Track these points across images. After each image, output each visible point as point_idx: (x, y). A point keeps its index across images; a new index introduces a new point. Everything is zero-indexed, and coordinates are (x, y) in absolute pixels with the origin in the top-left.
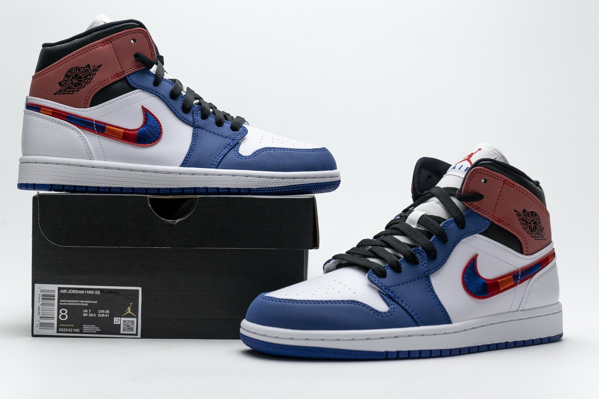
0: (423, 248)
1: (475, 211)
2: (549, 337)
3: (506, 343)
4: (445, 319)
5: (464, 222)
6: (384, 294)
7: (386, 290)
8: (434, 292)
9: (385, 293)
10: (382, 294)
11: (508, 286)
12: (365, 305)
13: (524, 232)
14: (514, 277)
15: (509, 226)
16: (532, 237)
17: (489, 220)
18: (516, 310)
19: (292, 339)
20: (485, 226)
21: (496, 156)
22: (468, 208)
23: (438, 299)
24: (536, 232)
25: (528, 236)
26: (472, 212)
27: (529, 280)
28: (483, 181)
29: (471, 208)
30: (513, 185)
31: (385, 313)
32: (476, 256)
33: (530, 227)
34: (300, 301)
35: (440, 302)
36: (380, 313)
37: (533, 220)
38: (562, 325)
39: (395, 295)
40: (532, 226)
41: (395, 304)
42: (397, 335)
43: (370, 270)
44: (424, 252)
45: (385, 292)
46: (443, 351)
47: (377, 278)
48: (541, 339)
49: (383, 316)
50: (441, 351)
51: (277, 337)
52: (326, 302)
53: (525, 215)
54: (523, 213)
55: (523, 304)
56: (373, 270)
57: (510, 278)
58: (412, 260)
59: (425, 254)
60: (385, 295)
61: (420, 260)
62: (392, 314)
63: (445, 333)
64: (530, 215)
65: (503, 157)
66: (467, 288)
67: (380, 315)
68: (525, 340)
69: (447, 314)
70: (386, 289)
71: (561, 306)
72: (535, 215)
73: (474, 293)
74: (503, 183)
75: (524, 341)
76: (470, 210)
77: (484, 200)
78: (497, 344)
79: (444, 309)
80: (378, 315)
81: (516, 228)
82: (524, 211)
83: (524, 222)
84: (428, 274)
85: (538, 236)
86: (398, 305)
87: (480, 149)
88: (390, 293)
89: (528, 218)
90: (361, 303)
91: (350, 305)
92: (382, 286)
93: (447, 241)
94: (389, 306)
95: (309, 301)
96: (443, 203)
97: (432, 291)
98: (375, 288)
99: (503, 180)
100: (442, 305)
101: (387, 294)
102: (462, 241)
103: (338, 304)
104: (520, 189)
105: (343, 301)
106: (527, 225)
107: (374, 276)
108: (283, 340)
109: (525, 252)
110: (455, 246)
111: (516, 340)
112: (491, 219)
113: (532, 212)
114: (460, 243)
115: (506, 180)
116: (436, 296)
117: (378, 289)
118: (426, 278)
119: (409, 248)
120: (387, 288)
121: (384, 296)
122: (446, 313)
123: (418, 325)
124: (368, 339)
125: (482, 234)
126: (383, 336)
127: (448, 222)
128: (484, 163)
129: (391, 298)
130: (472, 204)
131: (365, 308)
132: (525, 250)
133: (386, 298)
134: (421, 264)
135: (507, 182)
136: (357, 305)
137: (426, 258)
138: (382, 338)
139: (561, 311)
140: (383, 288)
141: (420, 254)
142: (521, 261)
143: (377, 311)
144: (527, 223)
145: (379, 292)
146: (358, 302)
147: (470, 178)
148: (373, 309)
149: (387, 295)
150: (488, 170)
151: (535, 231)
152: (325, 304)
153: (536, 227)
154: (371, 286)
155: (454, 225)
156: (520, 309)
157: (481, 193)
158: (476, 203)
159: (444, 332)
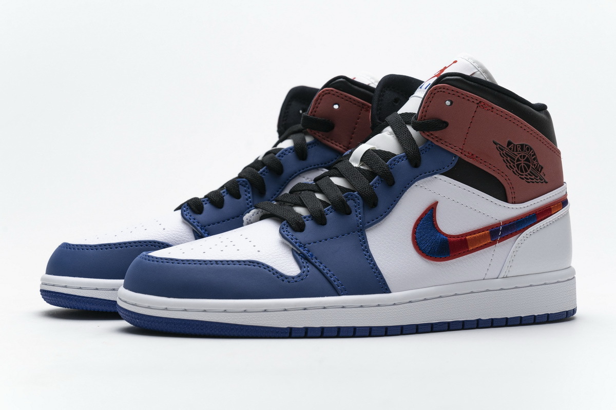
0: (359, 194)
1: (436, 143)
2: (548, 314)
3: (478, 321)
4: (382, 287)
5: (420, 159)
6: (297, 253)
7: (300, 248)
8: (368, 251)
9: (299, 252)
10: (295, 253)
11: (481, 245)
12: (268, 267)
13: (509, 172)
14: (491, 232)
15: (485, 163)
16: (523, 179)
17: (455, 156)
18: (496, 277)
19: (166, 309)
20: (451, 164)
21: (476, 70)
22: (428, 140)
23: (372, 260)
24: (529, 172)
25: (515, 178)
26: (432, 145)
27: (515, 237)
28: (448, 103)
29: (431, 140)
30: (492, 108)
31: (293, 278)
32: (436, 203)
33: (518, 165)
34: (182, 260)
35: (375, 264)
36: (287, 277)
37: (524, 156)
38: (576, 297)
39: (312, 255)
40: (522, 164)
41: (310, 266)
42: (305, 307)
43: (285, 222)
44: (360, 198)
45: (299, 250)
46: (373, 328)
47: (291, 232)
48: (535, 316)
49: (289, 282)
50: (371, 328)
51: (149, 307)
52: (217, 262)
53: (510, 149)
54: (508, 146)
55: (505, 269)
56: (287, 222)
57: (485, 235)
58: (342, 209)
59: (361, 201)
60: (299, 255)
61: (353, 209)
62: (302, 280)
63: (379, 305)
64: (519, 149)
65: (486, 72)
66: (419, 247)
67: (286, 280)
68: (509, 317)
69: (384, 280)
70: (300, 246)
71: (574, 272)
72: (528, 149)
73: (429, 253)
74: (476, 105)
75: (507, 318)
76: (429, 143)
77: (448, 129)
78: (463, 322)
79: (380, 273)
80: (283, 281)
81: (497, 167)
82: (509, 143)
83: (509, 159)
84: (363, 227)
85: (533, 177)
86: (314, 267)
87: (455, 62)
88: (305, 252)
89: (516, 153)
90: (263, 264)
91: (247, 266)
92: (296, 243)
93: (394, 183)
94: (301, 268)
95: (194, 261)
96: (396, 134)
97: (366, 249)
98: (288, 245)
99: (476, 102)
100: (377, 269)
101: (301, 253)
102: (416, 184)
103: (231, 266)
104: (502, 114)
105: (239, 261)
106: (514, 163)
107: (289, 229)
108: (155, 311)
109: (510, 199)
110: (406, 191)
111: (493, 318)
112: (459, 155)
113: (522, 145)
114: (412, 186)
115: (480, 102)
116: (371, 256)
117: (291, 246)
118: (360, 232)
119: (340, 193)
120: (303, 245)
121: (297, 256)
122: (382, 278)
123: (339, 295)
124: (265, 311)
125: (445, 174)
126: (286, 308)
127: (397, 158)
128: (448, 79)
129: (306, 258)
130: (432, 134)
131: (266, 271)
132: (509, 196)
133: (299, 258)
134: (353, 213)
135: (482, 104)
136: (257, 267)
137: (361, 205)
138: (285, 310)
139: (574, 278)
140: (297, 245)
141: (354, 200)
142: (503, 211)
143: (282, 275)
144: (514, 160)
145: (292, 250)
146: (258, 263)
147: (430, 100)
148: (277, 272)
149: (301, 255)
150: (453, 88)
151: (526, 171)
152: (215, 265)
153: (529, 167)
154: (283, 243)
155: (405, 162)
156: (501, 276)
157: (445, 119)
158: (437, 134)
159: (377, 304)
